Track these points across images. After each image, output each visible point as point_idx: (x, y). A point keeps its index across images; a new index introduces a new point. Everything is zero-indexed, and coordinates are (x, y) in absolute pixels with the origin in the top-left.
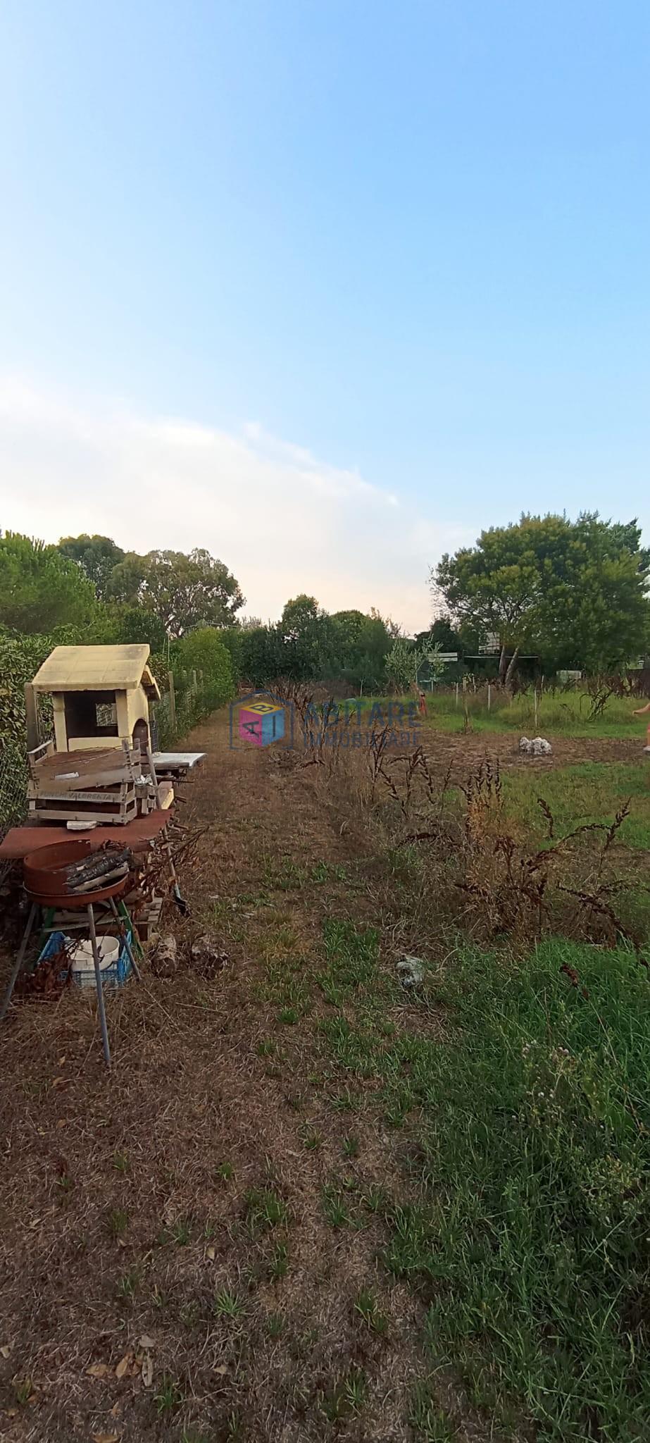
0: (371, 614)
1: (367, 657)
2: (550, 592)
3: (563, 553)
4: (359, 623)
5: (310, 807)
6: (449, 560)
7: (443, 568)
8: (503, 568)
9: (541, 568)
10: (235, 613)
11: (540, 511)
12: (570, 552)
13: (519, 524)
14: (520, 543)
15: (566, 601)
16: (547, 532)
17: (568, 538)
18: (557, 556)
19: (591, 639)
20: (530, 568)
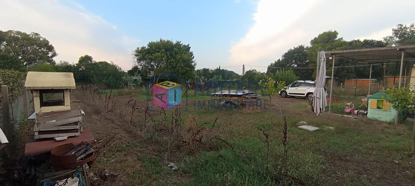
0: (111, 63)
1: (111, 77)
2: (169, 61)
3: (172, 51)
4: (107, 66)
5: (113, 125)
6: (139, 49)
7: (137, 51)
8: (156, 53)
9: (166, 54)
10: (53, 59)
11: (165, 39)
12: (174, 51)
13: (159, 41)
14: (161, 47)
15: (173, 64)
16: (168, 45)
17: (173, 47)
18: (171, 51)
19: (180, 75)
20: (164, 54)
